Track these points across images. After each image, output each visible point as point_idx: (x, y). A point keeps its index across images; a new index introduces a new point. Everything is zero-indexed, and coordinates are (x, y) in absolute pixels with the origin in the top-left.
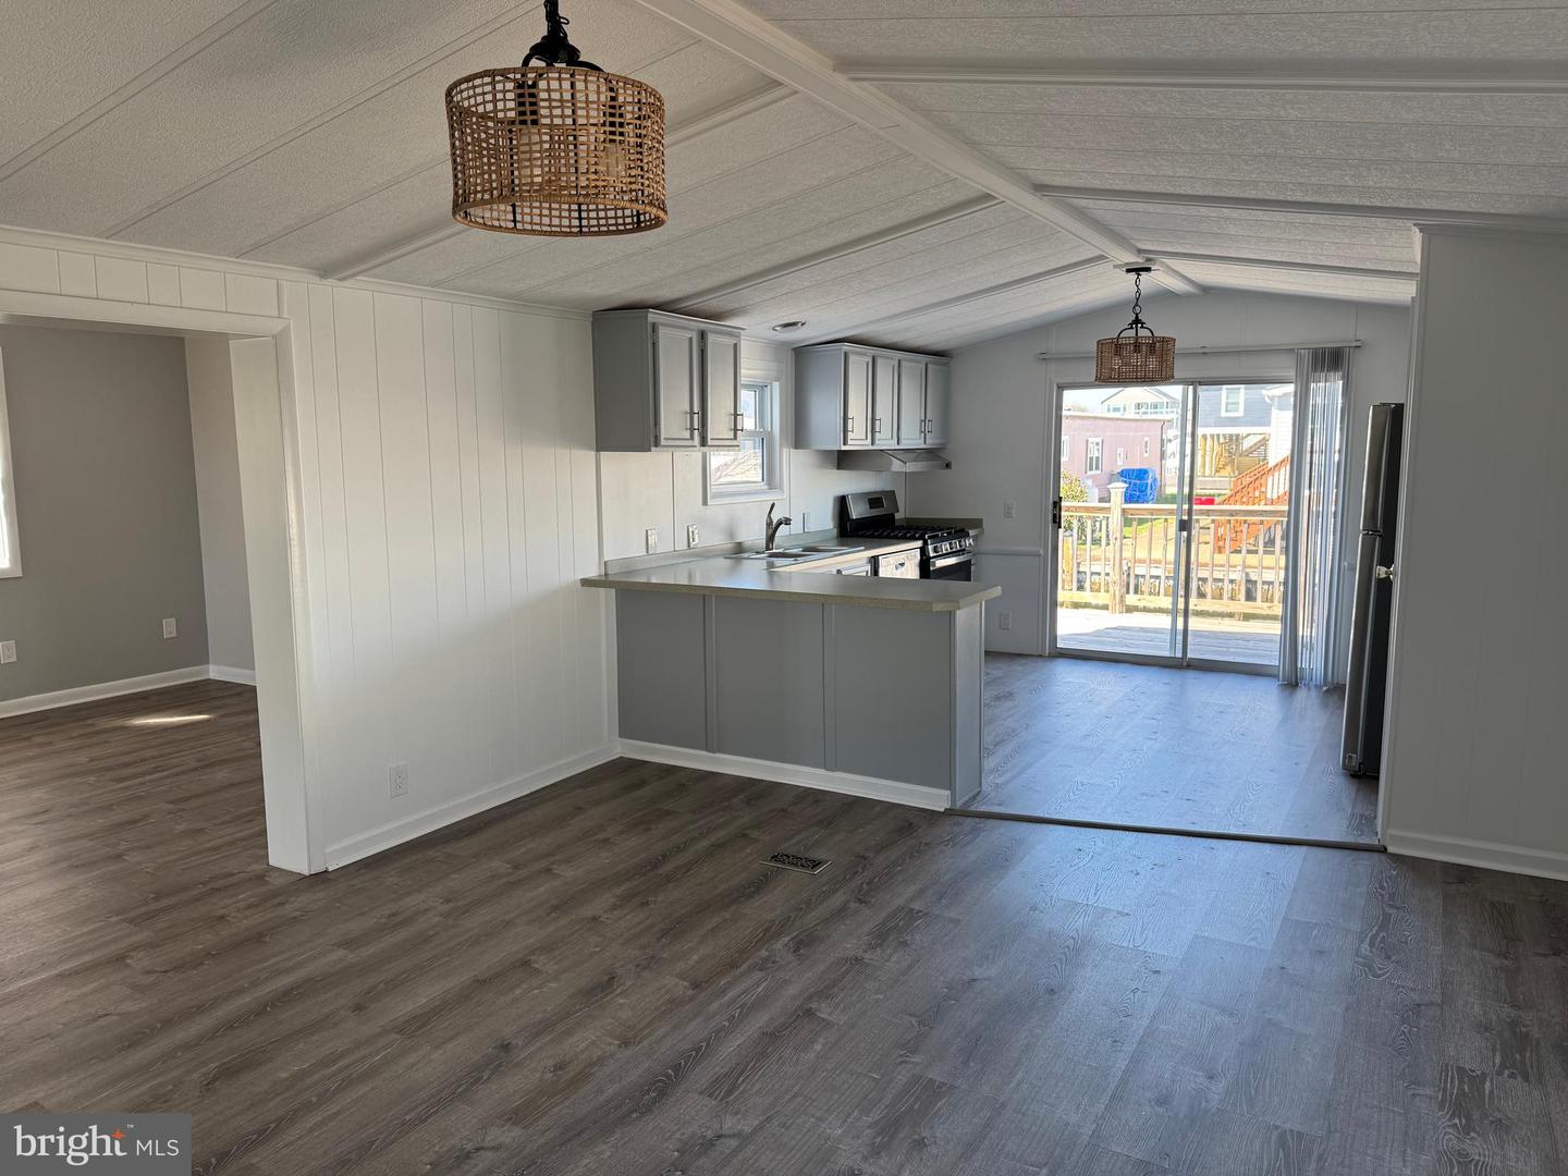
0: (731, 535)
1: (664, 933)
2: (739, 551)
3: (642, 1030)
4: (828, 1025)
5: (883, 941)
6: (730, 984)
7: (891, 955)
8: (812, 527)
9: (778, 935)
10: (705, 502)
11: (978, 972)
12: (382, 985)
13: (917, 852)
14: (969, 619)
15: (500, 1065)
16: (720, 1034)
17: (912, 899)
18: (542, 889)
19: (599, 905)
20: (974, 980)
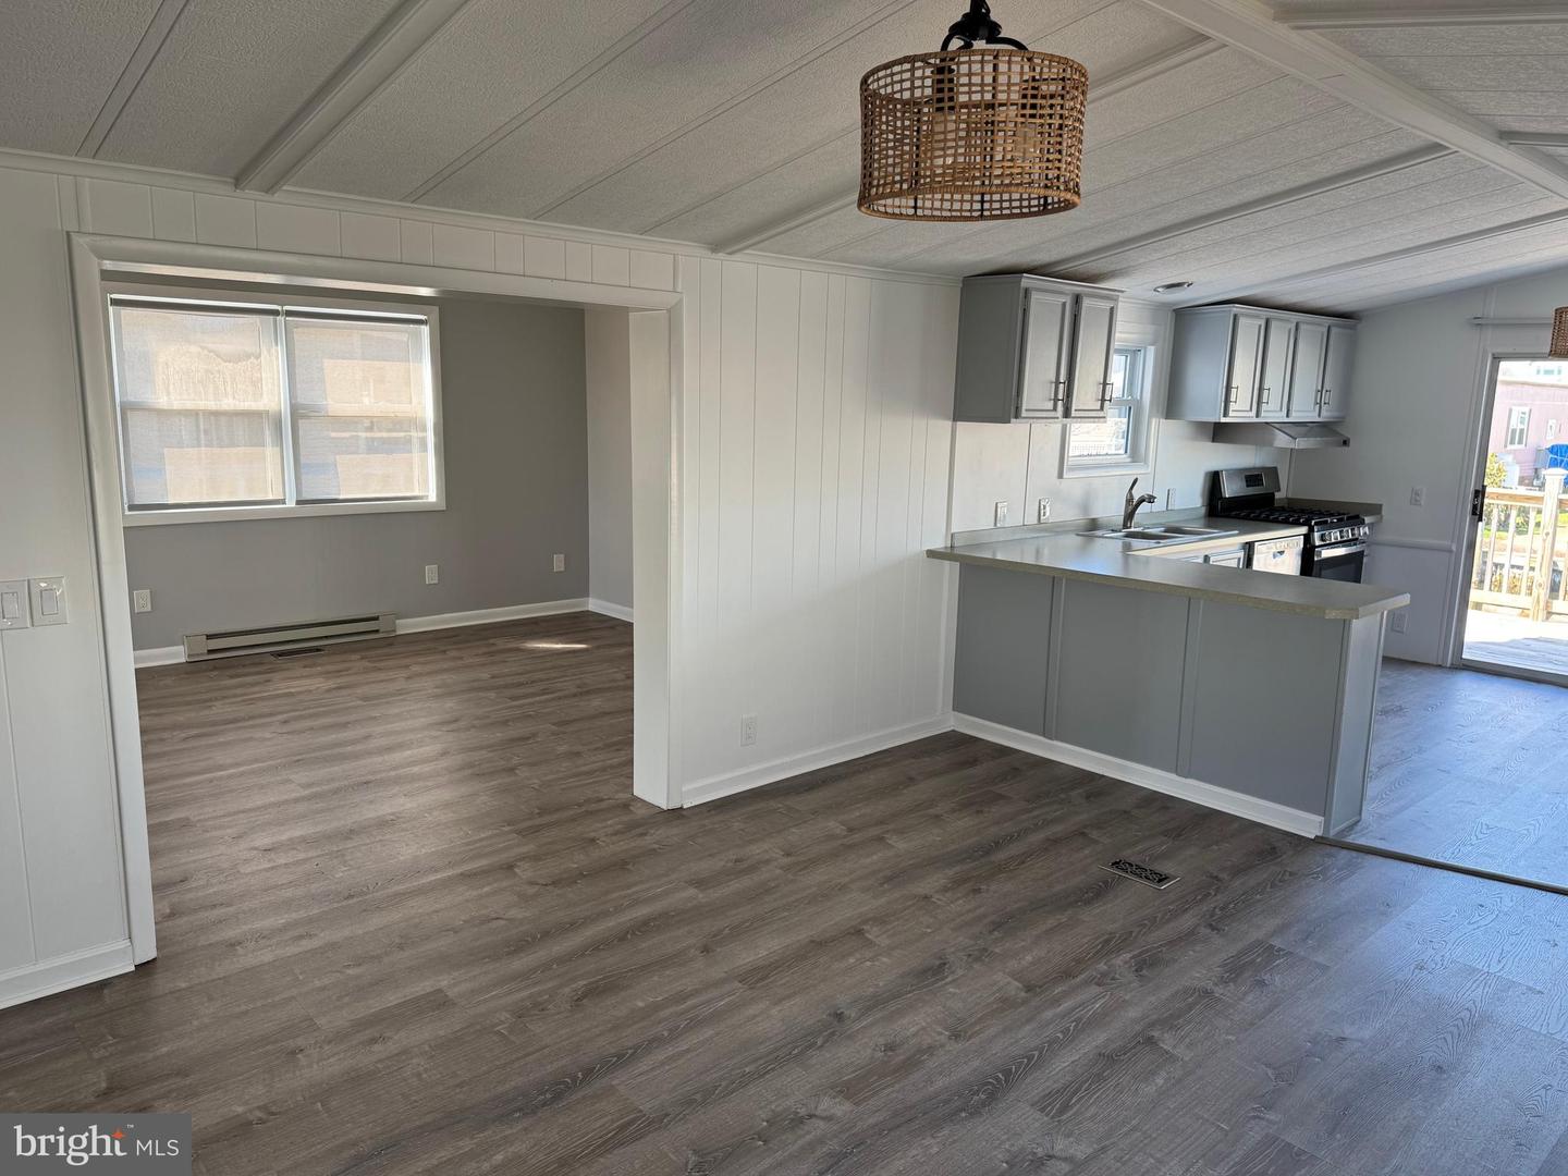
0: (1085, 507)
1: (997, 926)
2: (1092, 527)
3: (972, 1025)
4: (1170, 1058)
5: (1237, 976)
6: (1066, 994)
7: (1245, 994)
8: (1176, 504)
9: (1118, 950)
10: (1060, 476)
11: (1348, 1031)
12: (727, 931)
13: (1280, 881)
14: (1366, 630)
15: (833, 1034)
16: (1052, 1047)
17: (1274, 934)
18: (875, 857)
19: (931, 883)
20: (1344, 1039)
